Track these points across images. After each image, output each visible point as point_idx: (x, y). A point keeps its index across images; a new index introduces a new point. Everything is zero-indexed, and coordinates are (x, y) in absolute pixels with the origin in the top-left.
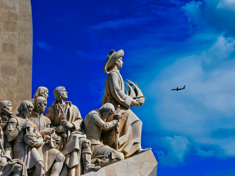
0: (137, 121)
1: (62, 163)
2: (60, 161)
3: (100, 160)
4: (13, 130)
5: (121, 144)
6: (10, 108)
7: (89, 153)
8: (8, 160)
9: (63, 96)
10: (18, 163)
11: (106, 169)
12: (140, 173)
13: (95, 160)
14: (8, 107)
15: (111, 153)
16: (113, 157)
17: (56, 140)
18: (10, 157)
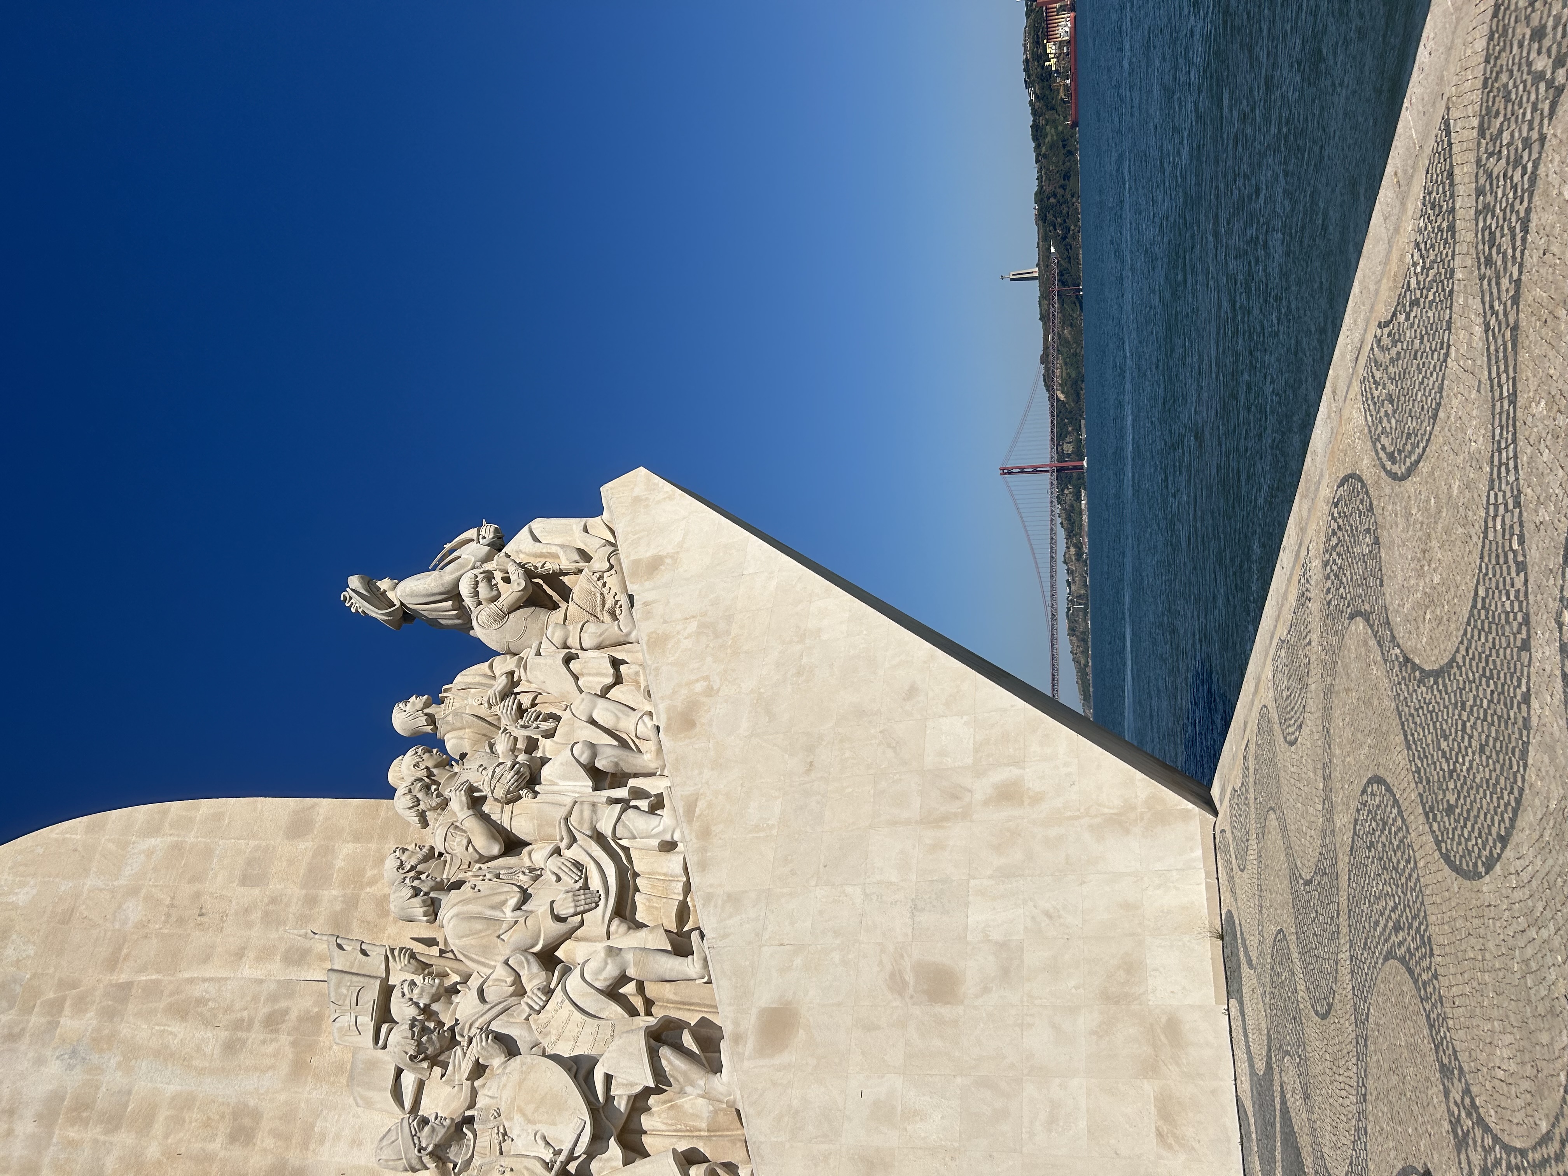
0: (530, 528)
1: (601, 702)
2: (594, 706)
3: (610, 602)
4: (471, 834)
5: (577, 558)
7: (583, 628)
8: (557, 851)
9: (418, 706)
10: (567, 817)
11: (632, 583)
12: (659, 502)
14: (403, 858)
15: (594, 573)
17: (536, 720)
18: (550, 848)
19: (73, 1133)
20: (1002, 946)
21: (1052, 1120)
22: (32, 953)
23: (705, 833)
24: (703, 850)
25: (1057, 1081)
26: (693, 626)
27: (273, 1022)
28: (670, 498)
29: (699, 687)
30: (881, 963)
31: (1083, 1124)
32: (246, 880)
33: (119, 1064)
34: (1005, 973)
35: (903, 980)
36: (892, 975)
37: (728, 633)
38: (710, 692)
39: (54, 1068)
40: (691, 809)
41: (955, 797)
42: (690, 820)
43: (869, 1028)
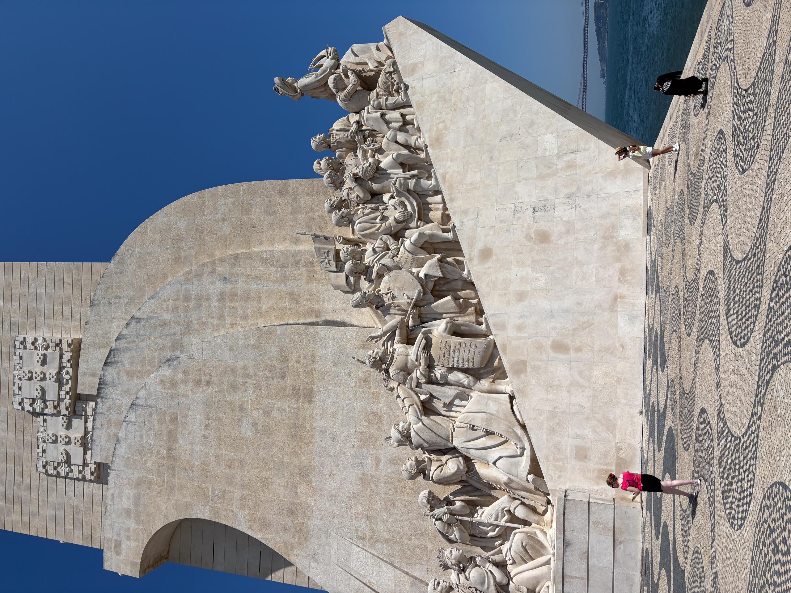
0: (352, 49)
1: (398, 133)
2: (396, 135)
3: (396, 86)
4: (358, 193)
6: (333, 199)
7: (386, 100)
8: (392, 197)
9: (321, 139)
10: (395, 184)
12: (411, 35)
13: (395, 93)
14: (332, 202)
15: (387, 73)
16: (392, 69)
17: (372, 142)
18: (389, 196)
19: (233, 304)
20: (568, 222)
21: (583, 279)
23: (451, 187)
24: (450, 194)
25: (586, 266)
26: (435, 98)
27: (296, 264)
28: (417, 32)
29: (441, 126)
30: (522, 231)
31: (594, 279)
32: (267, 213)
33: (243, 281)
34: (568, 232)
35: (530, 236)
36: (526, 235)
37: (451, 100)
38: (446, 128)
39: (218, 284)
40: (444, 178)
41: (550, 167)
42: (444, 183)
43: (518, 253)
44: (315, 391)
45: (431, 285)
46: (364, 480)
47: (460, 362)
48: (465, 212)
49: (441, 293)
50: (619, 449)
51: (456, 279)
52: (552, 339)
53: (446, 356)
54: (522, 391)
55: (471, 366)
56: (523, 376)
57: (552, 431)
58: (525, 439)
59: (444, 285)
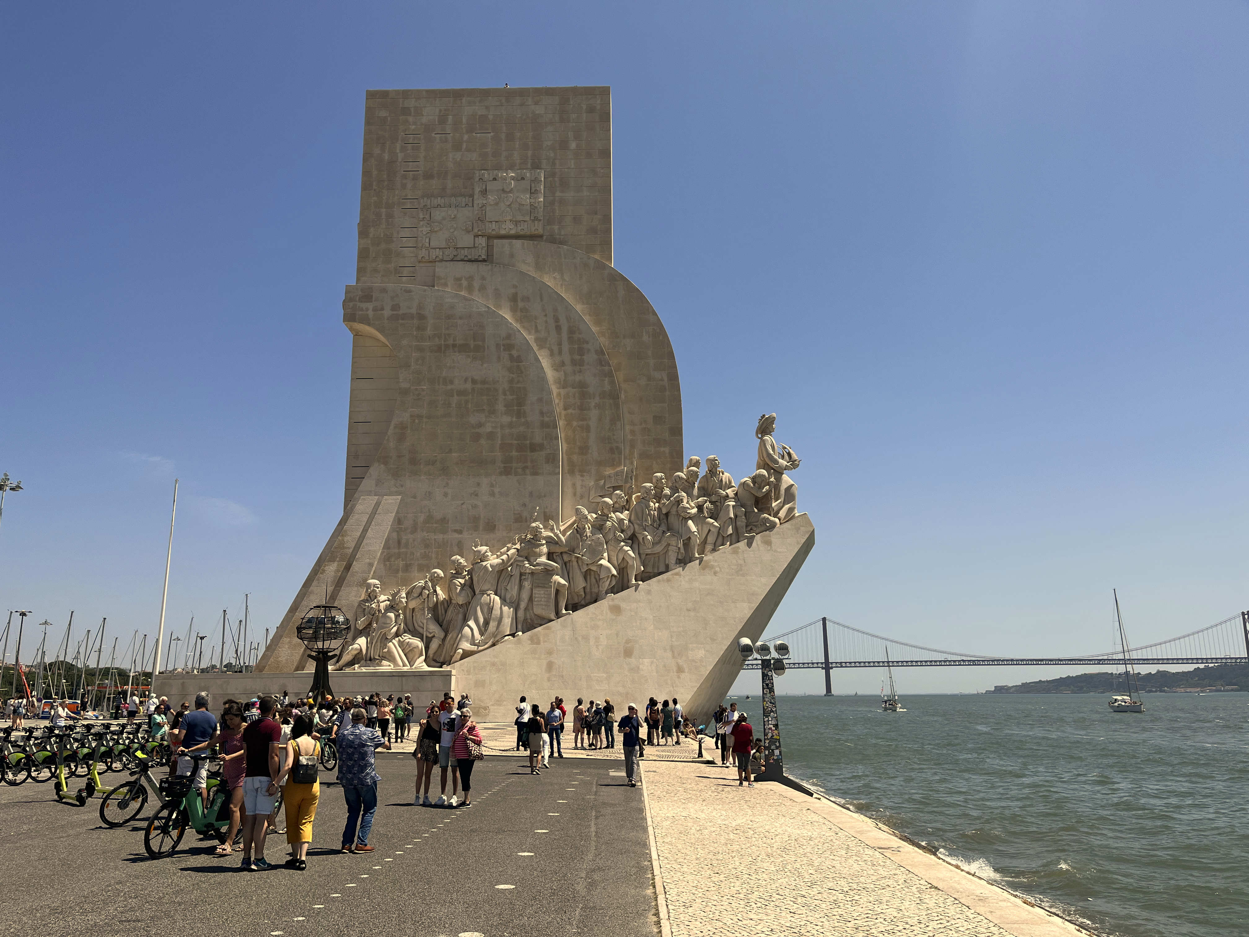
0: (792, 485)
3: (754, 528)
7: (743, 521)
15: (765, 520)
16: (768, 524)
20: (638, 668)
22: (628, 349)
23: (668, 580)
24: (663, 580)
26: (741, 562)
27: (612, 450)
29: (718, 569)
32: (655, 417)
33: (596, 403)
34: (632, 669)
35: (629, 643)
36: (630, 640)
37: (738, 575)
38: (715, 573)
40: (677, 574)
41: (679, 655)
42: (672, 575)
43: (617, 635)
44: (509, 476)
45: (594, 568)
46: (444, 520)
47: (537, 596)
48: (649, 592)
49: (588, 577)
50: (485, 708)
51: (599, 587)
52: (556, 661)
53: (540, 585)
54: (519, 642)
55: (535, 603)
56: (529, 642)
57: (493, 664)
58: (486, 646)
59: (595, 578)
